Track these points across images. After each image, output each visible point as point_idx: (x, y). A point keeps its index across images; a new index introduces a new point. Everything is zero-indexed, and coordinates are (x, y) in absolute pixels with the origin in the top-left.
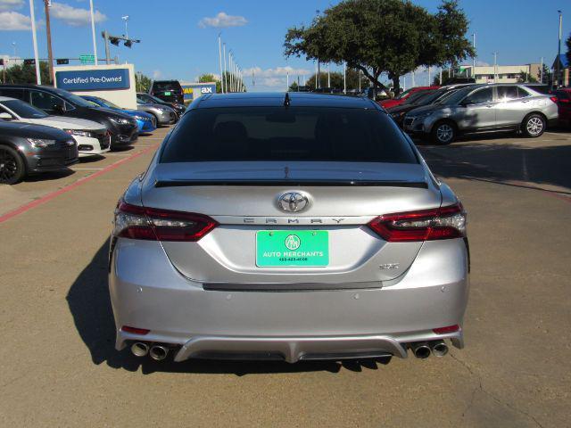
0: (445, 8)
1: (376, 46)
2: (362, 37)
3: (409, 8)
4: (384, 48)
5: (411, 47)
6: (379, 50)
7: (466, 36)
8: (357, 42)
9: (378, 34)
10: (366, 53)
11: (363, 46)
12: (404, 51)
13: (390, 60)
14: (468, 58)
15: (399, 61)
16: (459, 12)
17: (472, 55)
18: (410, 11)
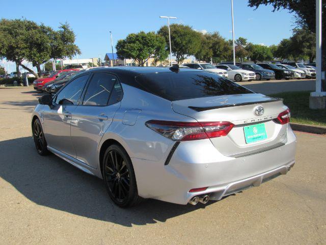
0: (63, 27)
1: (26, 48)
2: (17, 42)
3: (43, 27)
4: (31, 48)
5: (47, 48)
6: (28, 50)
7: (75, 43)
8: (14, 45)
9: (26, 41)
10: (20, 52)
11: (18, 48)
12: (43, 50)
13: (35, 55)
14: (77, 55)
15: (41, 56)
16: (70, 30)
17: (79, 53)
18: (44, 28)
